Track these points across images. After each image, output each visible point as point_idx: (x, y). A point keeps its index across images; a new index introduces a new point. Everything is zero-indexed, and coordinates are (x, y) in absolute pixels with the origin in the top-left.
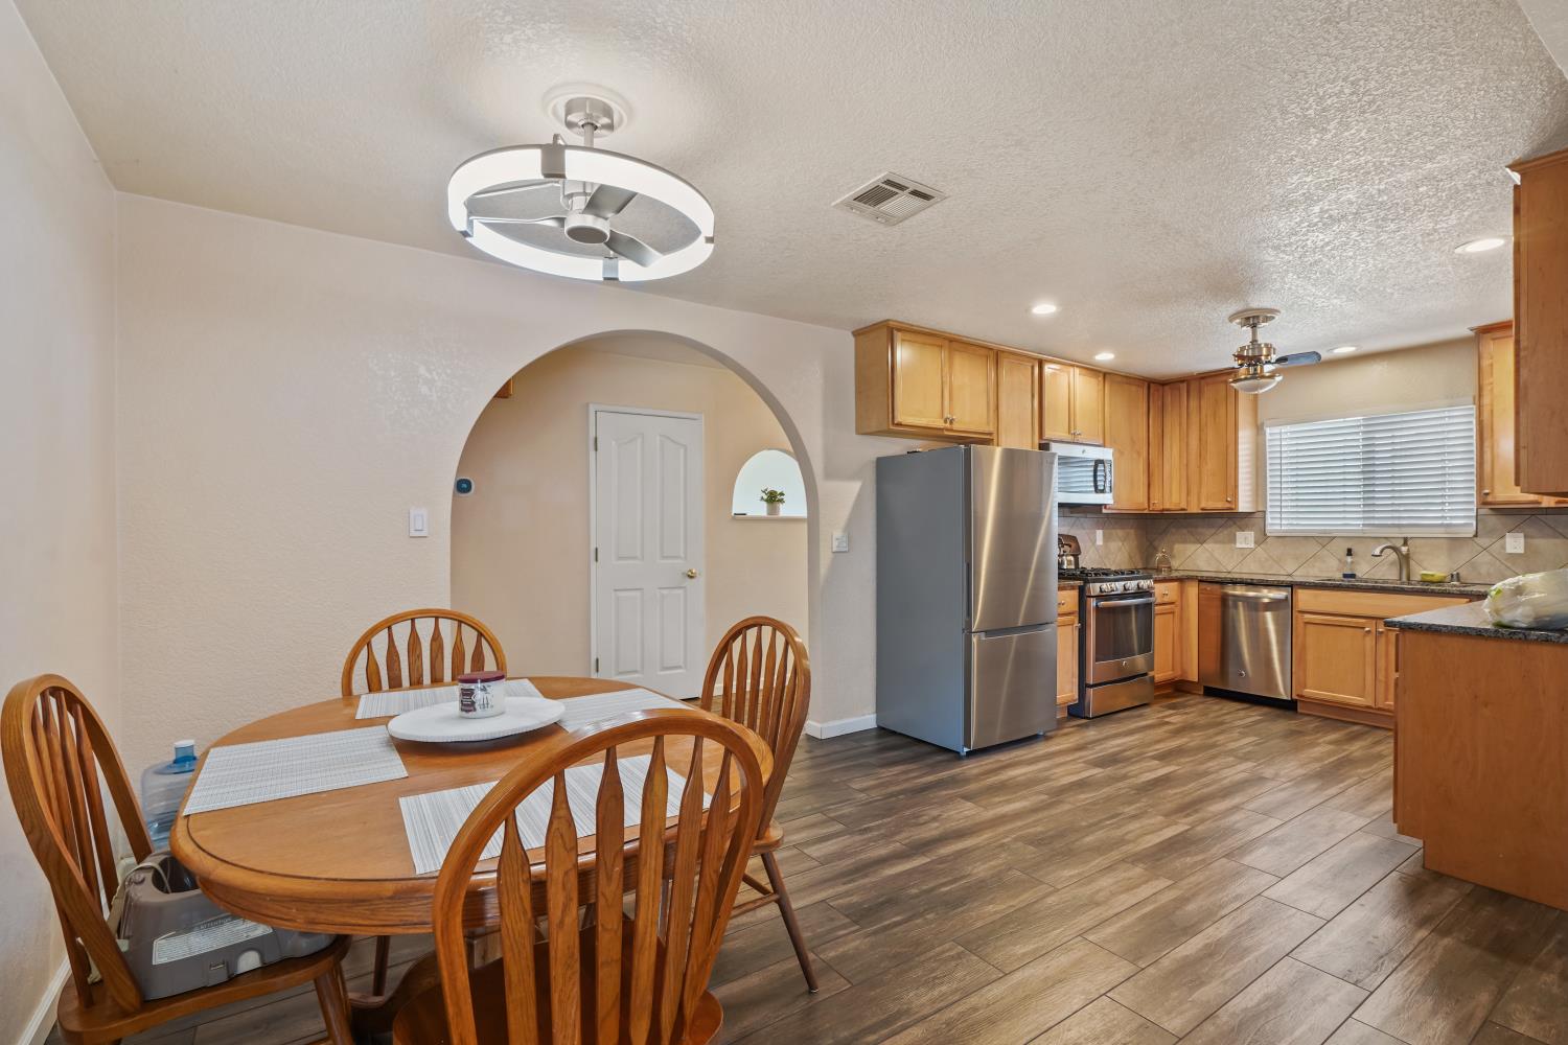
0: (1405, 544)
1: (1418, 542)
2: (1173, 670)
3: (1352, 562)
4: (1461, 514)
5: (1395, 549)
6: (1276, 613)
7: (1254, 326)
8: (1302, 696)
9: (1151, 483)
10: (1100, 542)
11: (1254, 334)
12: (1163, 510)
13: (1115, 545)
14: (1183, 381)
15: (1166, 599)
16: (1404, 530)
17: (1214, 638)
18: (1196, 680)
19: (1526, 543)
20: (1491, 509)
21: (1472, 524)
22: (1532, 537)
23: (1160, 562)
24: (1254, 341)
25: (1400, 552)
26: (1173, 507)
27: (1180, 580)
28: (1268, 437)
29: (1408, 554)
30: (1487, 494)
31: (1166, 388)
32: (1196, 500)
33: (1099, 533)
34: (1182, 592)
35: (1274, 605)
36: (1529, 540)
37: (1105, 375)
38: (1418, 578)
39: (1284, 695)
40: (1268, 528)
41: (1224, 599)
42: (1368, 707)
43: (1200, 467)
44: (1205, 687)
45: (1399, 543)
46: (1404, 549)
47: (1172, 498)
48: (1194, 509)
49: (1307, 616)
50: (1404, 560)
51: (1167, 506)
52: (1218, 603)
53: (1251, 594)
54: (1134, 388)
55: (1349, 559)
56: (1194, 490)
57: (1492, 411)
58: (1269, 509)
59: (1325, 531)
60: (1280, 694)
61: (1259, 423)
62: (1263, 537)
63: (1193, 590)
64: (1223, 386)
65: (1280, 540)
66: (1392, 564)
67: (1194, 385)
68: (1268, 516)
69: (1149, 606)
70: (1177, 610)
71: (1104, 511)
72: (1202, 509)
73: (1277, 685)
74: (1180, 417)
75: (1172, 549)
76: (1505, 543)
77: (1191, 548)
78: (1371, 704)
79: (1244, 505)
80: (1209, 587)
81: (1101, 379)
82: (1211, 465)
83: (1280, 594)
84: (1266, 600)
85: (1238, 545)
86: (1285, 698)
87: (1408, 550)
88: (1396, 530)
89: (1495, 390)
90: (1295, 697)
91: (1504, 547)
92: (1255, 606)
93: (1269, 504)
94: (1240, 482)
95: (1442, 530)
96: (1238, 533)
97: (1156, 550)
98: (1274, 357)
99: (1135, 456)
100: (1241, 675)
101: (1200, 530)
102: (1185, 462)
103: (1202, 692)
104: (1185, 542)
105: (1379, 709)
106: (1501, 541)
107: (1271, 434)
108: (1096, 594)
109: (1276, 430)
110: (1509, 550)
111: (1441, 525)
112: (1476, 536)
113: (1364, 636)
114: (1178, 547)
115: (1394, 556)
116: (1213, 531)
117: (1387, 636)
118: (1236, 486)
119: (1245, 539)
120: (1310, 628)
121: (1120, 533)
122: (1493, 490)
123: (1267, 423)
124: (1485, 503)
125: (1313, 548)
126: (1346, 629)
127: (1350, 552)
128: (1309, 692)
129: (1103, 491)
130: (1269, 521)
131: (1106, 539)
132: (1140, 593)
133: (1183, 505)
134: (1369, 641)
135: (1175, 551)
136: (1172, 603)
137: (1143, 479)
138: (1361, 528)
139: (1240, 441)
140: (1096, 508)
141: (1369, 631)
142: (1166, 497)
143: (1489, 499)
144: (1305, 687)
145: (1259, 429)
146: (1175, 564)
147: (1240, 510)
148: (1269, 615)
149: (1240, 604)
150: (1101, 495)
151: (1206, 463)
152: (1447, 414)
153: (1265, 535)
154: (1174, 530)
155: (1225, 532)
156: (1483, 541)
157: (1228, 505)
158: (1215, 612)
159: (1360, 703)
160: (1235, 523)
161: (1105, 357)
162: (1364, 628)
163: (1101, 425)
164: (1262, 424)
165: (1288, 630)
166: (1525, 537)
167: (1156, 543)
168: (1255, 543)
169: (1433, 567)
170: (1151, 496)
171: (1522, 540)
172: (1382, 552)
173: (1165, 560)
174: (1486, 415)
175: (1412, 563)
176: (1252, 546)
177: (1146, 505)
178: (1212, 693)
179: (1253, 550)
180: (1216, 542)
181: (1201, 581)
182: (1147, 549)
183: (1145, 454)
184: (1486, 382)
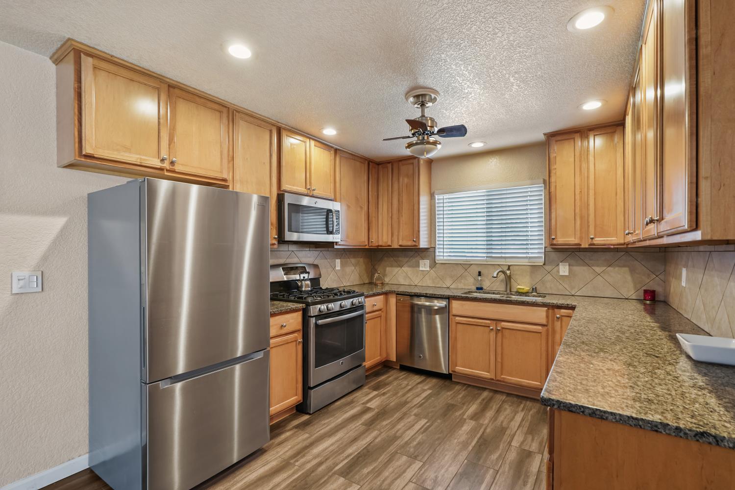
0: (509, 269)
1: (515, 267)
2: (380, 355)
3: (481, 280)
4: (536, 251)
5: (503, 272)
6: (441, 315)
7: (423, 105)
8: (455, 372)
9: (370, 228)
10: (338, 268)
11: (423, 111)
12: (378, 246)
13: (350, 269)
14: (389, 163)
15: (375, 308)
16: (508, 260)
17: (406, 333)
18: (395, 360)
19: (569, 268)
20: (552, 248)
21: (542, 257)
22: (572, 266)
23: (378, 279)
24: (423, 116)
25: (506, 274)
26: (384, 244)
27: (386, 294)
28: (437, 201)
29: (510, 275)
30: (553, 239)
31: (380, 166)
32: (396, 240)
33: (338, 261)
34: (387, 302)
35: (440, 311)
36: (571, 267)
37: (336, 150)
38: (515, 290)
39: (444, 370)
40: (437, 258)
41: (413, 306)
42: (492, 379)
43: (399, 218)
44: (400, 365)
45: (505, 269)
46: (508, 272)
47: (383, 238)
48: (395, 246)
49: (457, 318)
50: (508, 279)
51: (380, 244)
52: (408, 309)
53: (427, 304)
54: (358, 164)
55: (480, 278)
56: (396, 233)
57: (556, 186)
58: (437, 246)
59: (467, 261)
60: (443, 370)
61: (432, 192)
62: (434, 264)
63: (393, 300)
64: (411, 167)
65: (443, 265)
66: (502, 281)
67: (395, 166)
68: (437, 250)
69: (361, 316)
70: (383, 315)
71: (336, 247)
72: (400, 246)
73: (441, 365)
74: (388, 185)
75: (385, 271)
76: (559, 269)
77: (396, 270)
78: (493, 377)
79: (423, 243)
80: (402, 298)
81: (332, 152)
82: (405, 218)
83: (443, 303)
84: (436, 308)
85: (421, 269)
86: (445, 372)
87: (510, 273)
88: (504, 260)
89: (557, 174)
90: (450, 372)
91: (558, 272)
92: (430, 311)
93: (437, 243)
94: (421, 229)
95: (527, 260)
96: (420, 261)
97: (376, 271)
98: (436, 130)
99: (359, 209)
100: (420, 357)
101: (400, 259)
102: (391, 215)
103: (399, 368)
104: (392, 266)
105: (498, 380)
106: (558, 267)
107: (438, 199)
108: (316, 314)
109: (441, 197)
110: (561, 273)
111: (526, 257)
112: (544, 264)
113: (490, 332)
114: (388, 269)
115: (502, 276)
116: (407, 259)
117: (502, 332)
118: (419, 231)
119: (425, 265)
120: (459, 326)
121: (353, 260)
122: (556, 237)
123: (436, 192)
124: (552, 245)
125: (460, 271)
126: (479, 327)
127: (480, 274)
128: (459, 369)
129: (332, 233)
130: (437, 254)
131: (342, 265)
132: (354, 308)
133: (389, 243)
134: (493, 335)
135: (387, 271)
136: (380, 310)
137: (364, 225)
138: (485, 258)
139: (421, 203)
140: (330, 245)
141: (492, 329)
142: (380, 238)
143: (555, 242)
144: (457, 366)
145: (432, 196)
146: (387, 280)
147: (421, 247)
148: (437, 317)
149: (423, 310)
150: (331, 235)
151: (402, 216)
152: (529, 190)
153: (435, 262)
154: (386, 258)
155: (414, 260)
156: (548, 268)
157: (414, 243)
158: (407, 316)
159: (487, 376)
160: (419, 255)
161: (330, 132)
162: (489, 327)
163: (332, 185)
164: (434, 193)
165: (447, 326)
166: (569, 266)
167: (376, 267)
168: (430, 267)
169: (523, 284)
170: (370, 237)
171: (568, 267)
172: (497, 275)
173: (379, 279)
174: (553, 189)
175: (512, 280)
176: (428, 269)
177: (367, 243)
178: (403, 368)
179: (428, 272)
180: (409, 266)
181: (398, 294)
182: (371, 270)
183: (366, 208)
184: (552, 168)
